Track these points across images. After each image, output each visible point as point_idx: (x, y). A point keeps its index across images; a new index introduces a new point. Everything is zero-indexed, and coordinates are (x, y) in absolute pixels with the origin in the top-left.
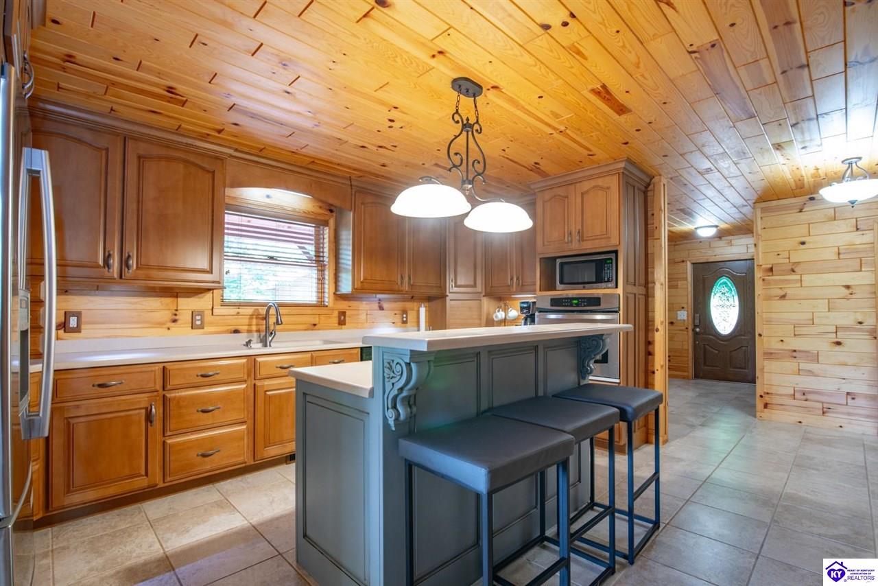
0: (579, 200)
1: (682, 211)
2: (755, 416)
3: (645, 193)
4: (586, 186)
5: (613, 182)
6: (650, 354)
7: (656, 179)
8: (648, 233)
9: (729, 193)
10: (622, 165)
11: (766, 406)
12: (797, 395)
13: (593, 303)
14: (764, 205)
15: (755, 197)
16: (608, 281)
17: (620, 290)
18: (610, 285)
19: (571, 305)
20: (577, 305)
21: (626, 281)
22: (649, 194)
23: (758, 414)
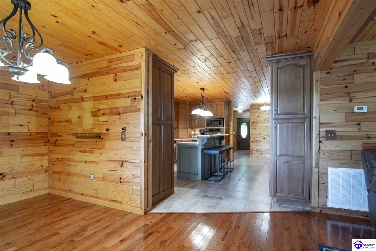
0: (216, 106)
1: (235, 107)
2: (249, 156)
3: (229, 105)
4: (217, 103)
5: (223, 103)
6: (229, 141)
7: (231, 102)
8: (229, 114)
9: (245, 105)
10: (225, 100)
11: (252, 154)
12: (257, 151)
13: (219, 130)
14: (252, 107)
15: (250, 106)
16: (222, 125)
17: (224, 127)
18: (222, 126)
19: (214, 130)
20: (215, 130)
21: (225, 125)
22: (230, 105)
23: (250, 156)
